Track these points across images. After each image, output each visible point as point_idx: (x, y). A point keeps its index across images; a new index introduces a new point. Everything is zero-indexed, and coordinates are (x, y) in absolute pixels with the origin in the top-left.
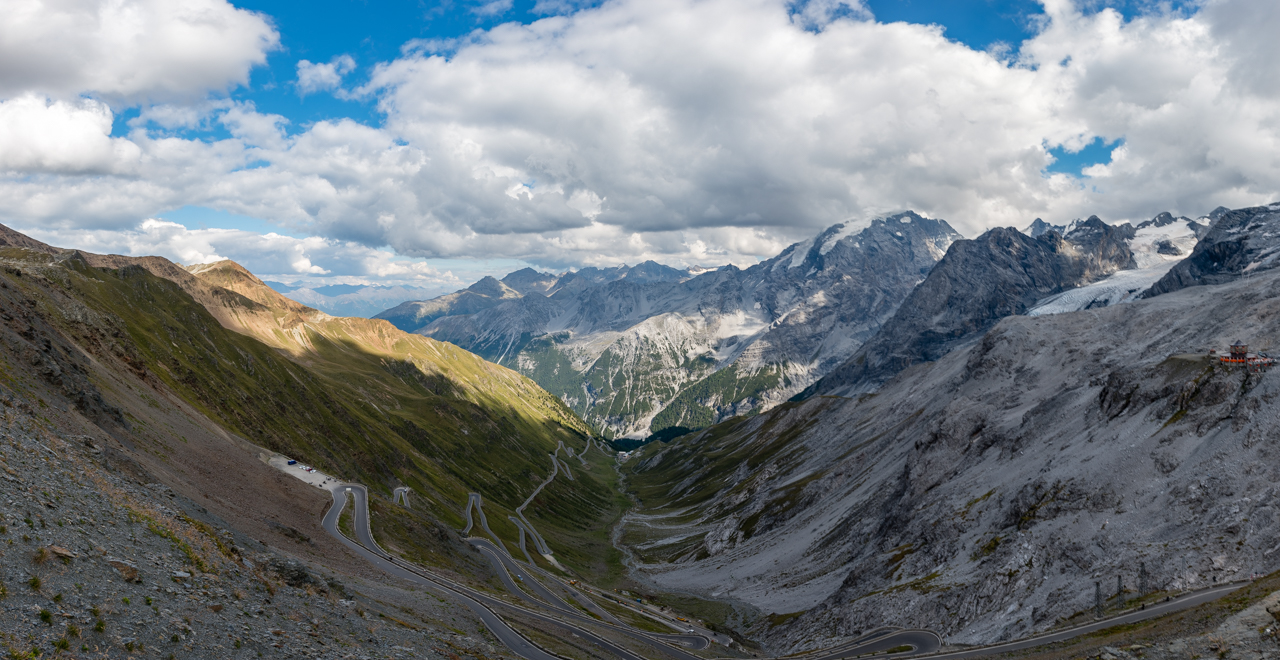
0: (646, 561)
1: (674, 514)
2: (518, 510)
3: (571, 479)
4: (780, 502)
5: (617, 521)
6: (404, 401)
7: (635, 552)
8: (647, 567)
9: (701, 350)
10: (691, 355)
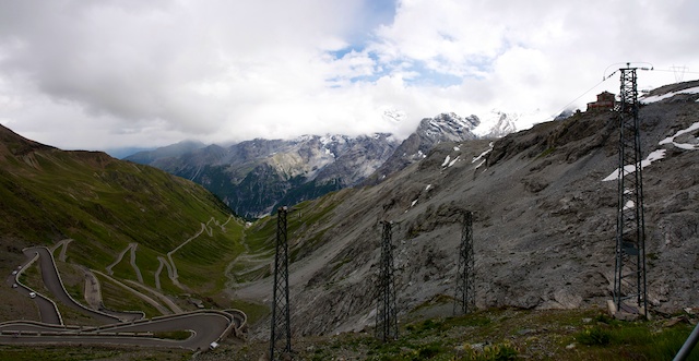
0: (238, 282)
1: (264, 253)
2: (169, 254)
3: (211, 235)
4: (311, 241)
5: (233, 260)
6: (101, 194)
7: (235, 277)
8: (237, 285)
9: (298, 173)
10: (293, 175)
